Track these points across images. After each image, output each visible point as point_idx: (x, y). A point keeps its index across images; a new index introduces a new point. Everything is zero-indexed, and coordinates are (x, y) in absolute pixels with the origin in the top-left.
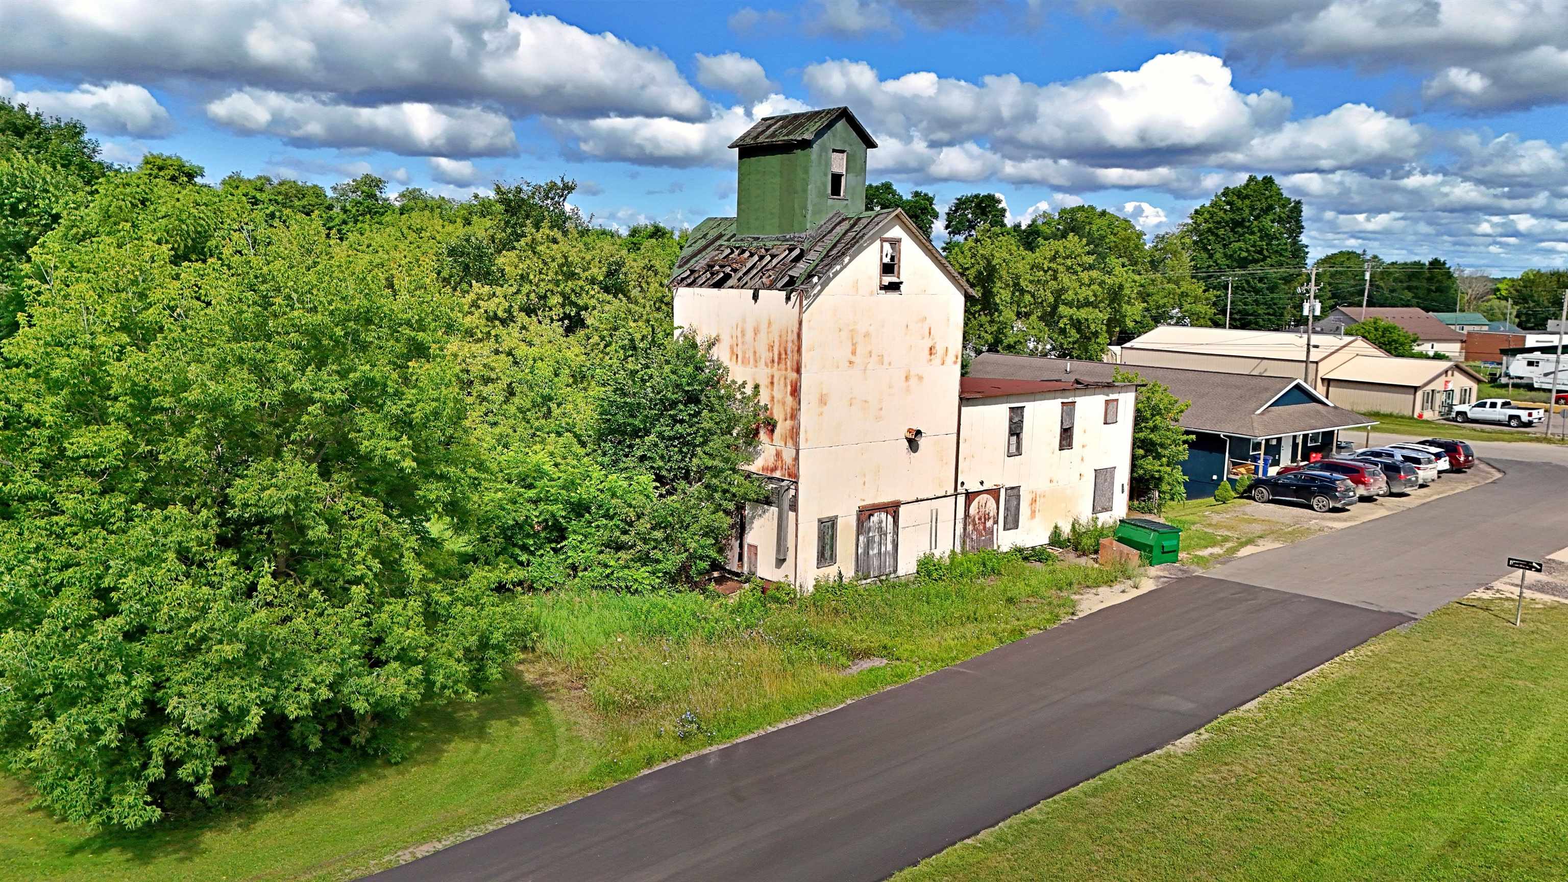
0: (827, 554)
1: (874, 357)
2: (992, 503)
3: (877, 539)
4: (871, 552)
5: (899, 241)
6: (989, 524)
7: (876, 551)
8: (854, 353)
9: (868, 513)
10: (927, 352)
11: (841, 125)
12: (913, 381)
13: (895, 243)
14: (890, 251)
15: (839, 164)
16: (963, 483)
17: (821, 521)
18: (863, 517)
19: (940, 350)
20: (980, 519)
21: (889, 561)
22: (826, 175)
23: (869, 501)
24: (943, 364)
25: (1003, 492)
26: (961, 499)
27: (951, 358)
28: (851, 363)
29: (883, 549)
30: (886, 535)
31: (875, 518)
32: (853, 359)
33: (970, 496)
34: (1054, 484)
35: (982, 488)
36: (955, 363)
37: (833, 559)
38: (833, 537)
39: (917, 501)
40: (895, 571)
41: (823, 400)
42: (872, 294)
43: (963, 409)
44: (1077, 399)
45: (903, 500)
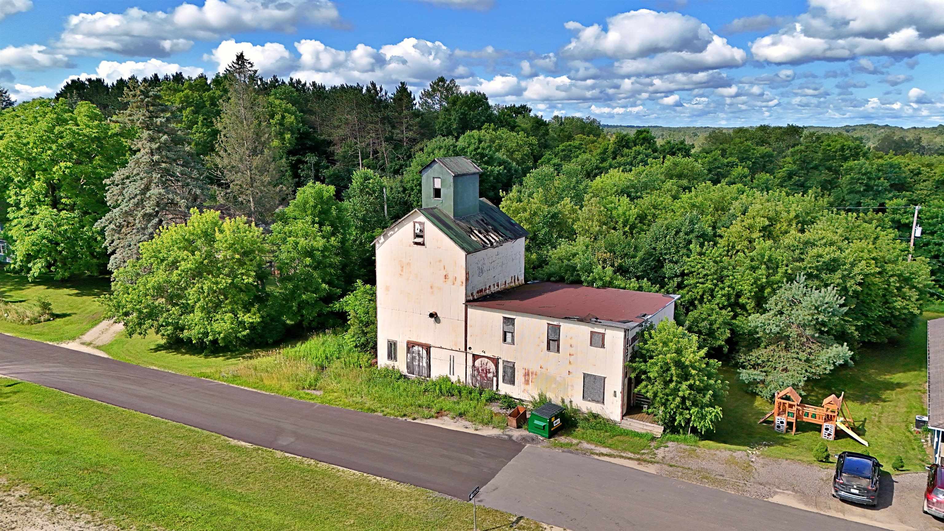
0: (393, 356)
1: (413, 275)
2: (491, 365)
3: (417, 358)
4: (414, 363)
5: (424, 223)
6: (490, 375)
7: (417, 363)
8: (402, 271)
10: (443, 277)
12: (436, 290)
13: (421, 224)
14: (419, 228)
15: (438, 183)
16: (470, 348)
17: (389, 341)
18: (410, 346)
19: (451, 277)
20: (483, 370)
21: (425, 371)
22: (430, 189)
23: (414, 339)
24: (454, 284)
25: (500, 361)
26: (470, 357)
27: (459, 282)
28: (400, 275)
29: (421, 364)
30: (423, 358)
31: (416, 348)
33: (476, 357)
34: (544, 370)
35: (483, 354)
36: (462, 285)
37: (395, 359)
38: (395, 350)
39: (441, 348)
40: (429, 376)
41: (387, 289)
42: (409, 246)
43: (469, 310)
44: (562, 324)
45: (432, 344)
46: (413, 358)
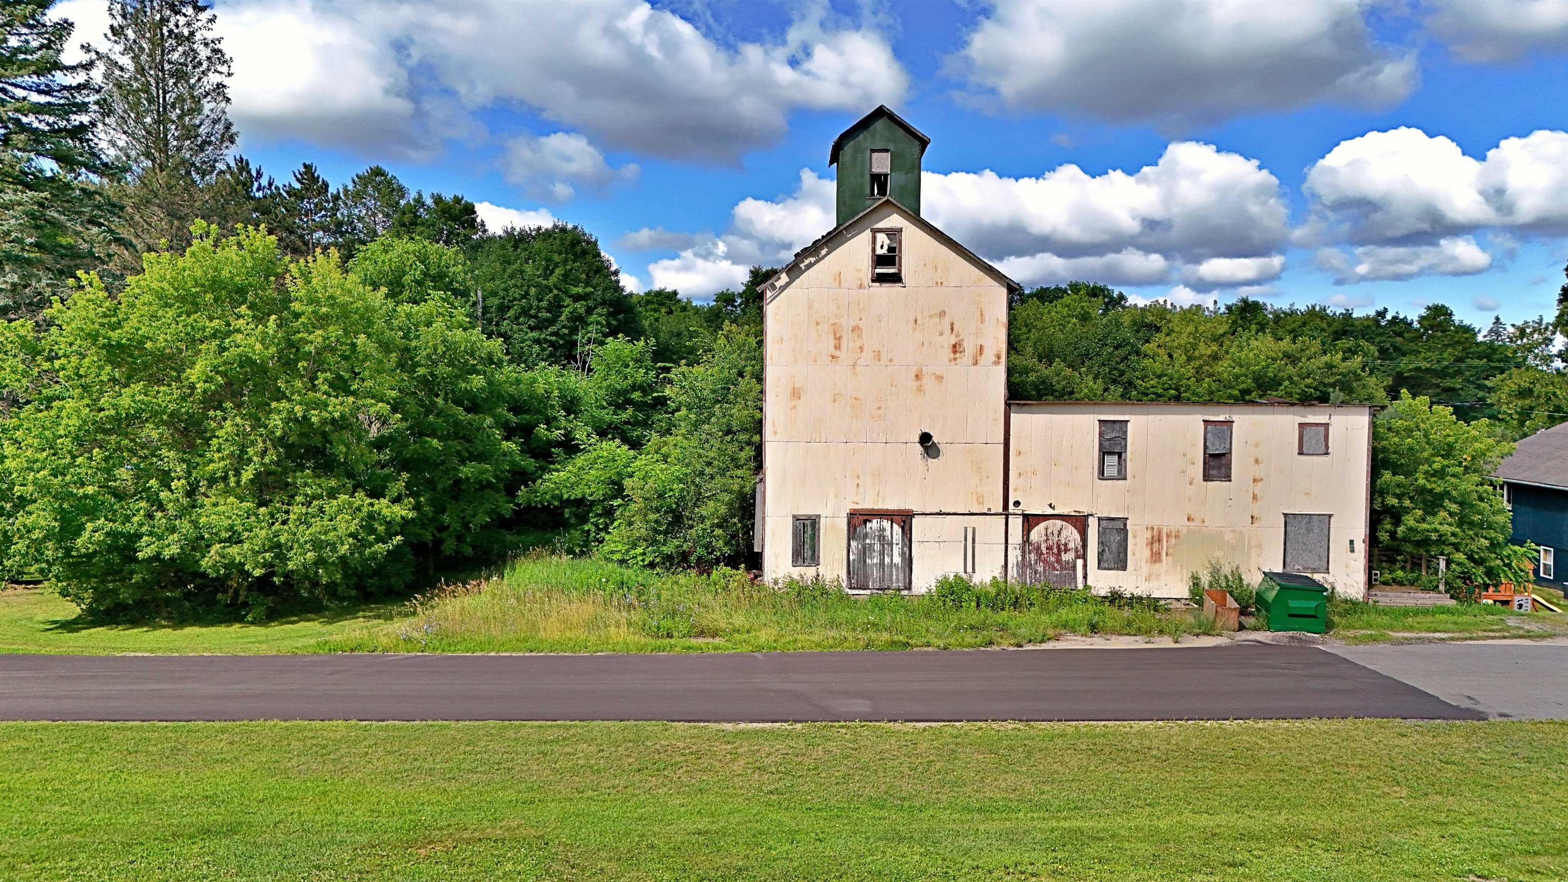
0: (808, 553)
1: (867, 354)
2: (1073, 532)
3: (877, 547)
4: (869, 561)
5: (900, 230)
6: (1067, 557)
7: (876, 561)
8: (838, 347)
9: (862, 518)
10: (950, 350)
11: (880, 125)
12: (928, 382)
13: (895, 234)
14: (887, 242)
15: (881, 164)
16: (1017, 504)
17: (796, 518)
18: (856, 521)
19: (969, 347)
20: (1049, 548)
21: (899, 575)
22: (863, 175)
23: (865, 505)
24: (976, 363)
25: (1093, 523)
26: (1016, 524)
27: (986, 357)
28: (833, 357)
29: (887, 560)
30: (891, 544)
31: (874, 524)
32: (837, 353)
33: (1030, 521)
34: (1197, 523)
35: (1050, 511)
36: (997, 363)
37: (814, 560)
38: (815, 537)
39: (940, 514)
40: (909, 587)
41: (796, 394)
42: (861, 286)
43: (1013, 416)
44: (1235, 418)
45: (916, 508)
46: (865, 552)
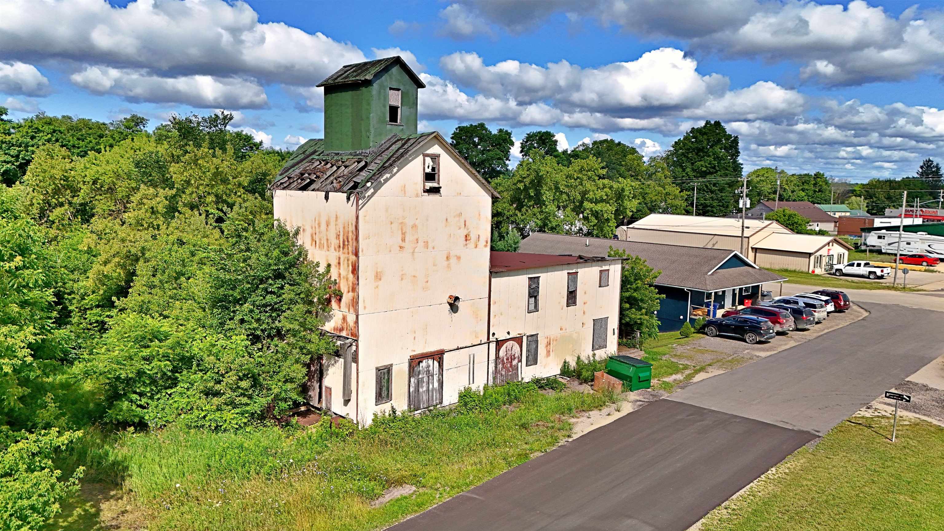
0: (384, 394)
1: (421, 243)
2: (516, 347)
3: (425, 379)
4: (421, 390)
5: (438, 156)
6: (515, 362)
7: (425, 389)
8: (403, 240)
9: (418, 361)
10: (464, 239)
11: (395, 70)
12: (453, 260)
13: (435, 158)
14: (431, 164)
15: (395, 99)
16: (494, 334)
17: (378, 369)
18: (413, 364)
19: (473, 237)
20: (507, 359)
21: (436, 395)
22: (384, 106)
23: (420, 350)
24: (476, 247)
25: (525, 339)
26: (493, 346)
27: (482, 242)
28: (401, 247)
29: (431, 386)
30: (433, 376)
31: (424, 364)
32: (403, 244)
33: (499, 343)
34: (563, 331)
35: (508, 337)
36: (486, 246)
37: (389, 397)
38: (389, 381)
39: (458, 349)
40: (441, 403)
41: (378, 277)
42: (417, 196)
43: (493, 280)
44: (579, 270)
45: (446, 348)
46: (419, 384)
